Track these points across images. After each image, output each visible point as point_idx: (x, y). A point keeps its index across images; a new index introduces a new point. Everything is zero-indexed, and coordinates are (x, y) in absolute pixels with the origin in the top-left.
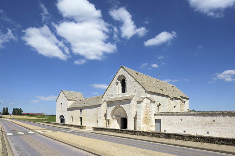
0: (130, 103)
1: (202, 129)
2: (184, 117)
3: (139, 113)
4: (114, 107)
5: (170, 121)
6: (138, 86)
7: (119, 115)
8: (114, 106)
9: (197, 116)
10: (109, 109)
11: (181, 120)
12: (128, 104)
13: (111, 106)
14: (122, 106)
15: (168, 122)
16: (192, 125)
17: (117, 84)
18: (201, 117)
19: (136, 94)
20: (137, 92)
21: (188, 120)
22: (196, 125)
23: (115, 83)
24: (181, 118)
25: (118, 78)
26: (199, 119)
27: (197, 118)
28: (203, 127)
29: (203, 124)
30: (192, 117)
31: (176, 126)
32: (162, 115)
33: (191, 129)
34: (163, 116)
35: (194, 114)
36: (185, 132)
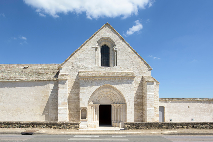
0: (131, 83)
1: (209, 116)
2: (191, 104)
3: (150, 99)
4: (97, 87)
5: (177, 109)
6: (138, 61)
7: (98, 100)
8: (98, 85)
9: (203, 103)
10: (85, 90)
11: (189, 107)
12: (129, 85)
13: (92, 85)
14: (115, 86)
15: (174, 110)
16: (199, 113)
17: (96, 50)
18: (207, 104)
19: (135, 71)
20: (135, 69)
21: (195, 107)
22: (203, 113)
23: (93, 48)
24: (189, 105)
25: (99, 42)
26: (206, 106)
27: (204, 104)
28: (209, 114)
29: (209, 111)
30: (199, 104)
31: (183, 114)
32: (166, 101)
33: (199, 116)
34: (167, 103)
35: (201, 101)
36: (192, 120)
